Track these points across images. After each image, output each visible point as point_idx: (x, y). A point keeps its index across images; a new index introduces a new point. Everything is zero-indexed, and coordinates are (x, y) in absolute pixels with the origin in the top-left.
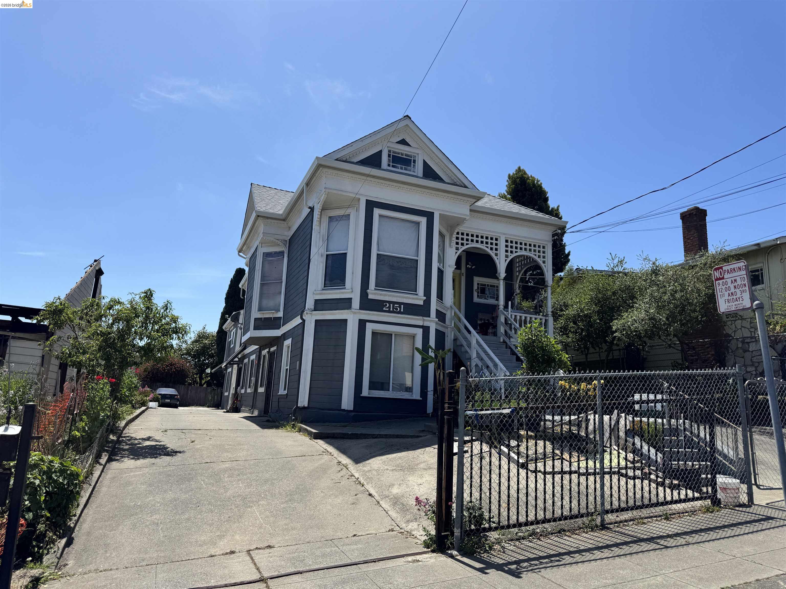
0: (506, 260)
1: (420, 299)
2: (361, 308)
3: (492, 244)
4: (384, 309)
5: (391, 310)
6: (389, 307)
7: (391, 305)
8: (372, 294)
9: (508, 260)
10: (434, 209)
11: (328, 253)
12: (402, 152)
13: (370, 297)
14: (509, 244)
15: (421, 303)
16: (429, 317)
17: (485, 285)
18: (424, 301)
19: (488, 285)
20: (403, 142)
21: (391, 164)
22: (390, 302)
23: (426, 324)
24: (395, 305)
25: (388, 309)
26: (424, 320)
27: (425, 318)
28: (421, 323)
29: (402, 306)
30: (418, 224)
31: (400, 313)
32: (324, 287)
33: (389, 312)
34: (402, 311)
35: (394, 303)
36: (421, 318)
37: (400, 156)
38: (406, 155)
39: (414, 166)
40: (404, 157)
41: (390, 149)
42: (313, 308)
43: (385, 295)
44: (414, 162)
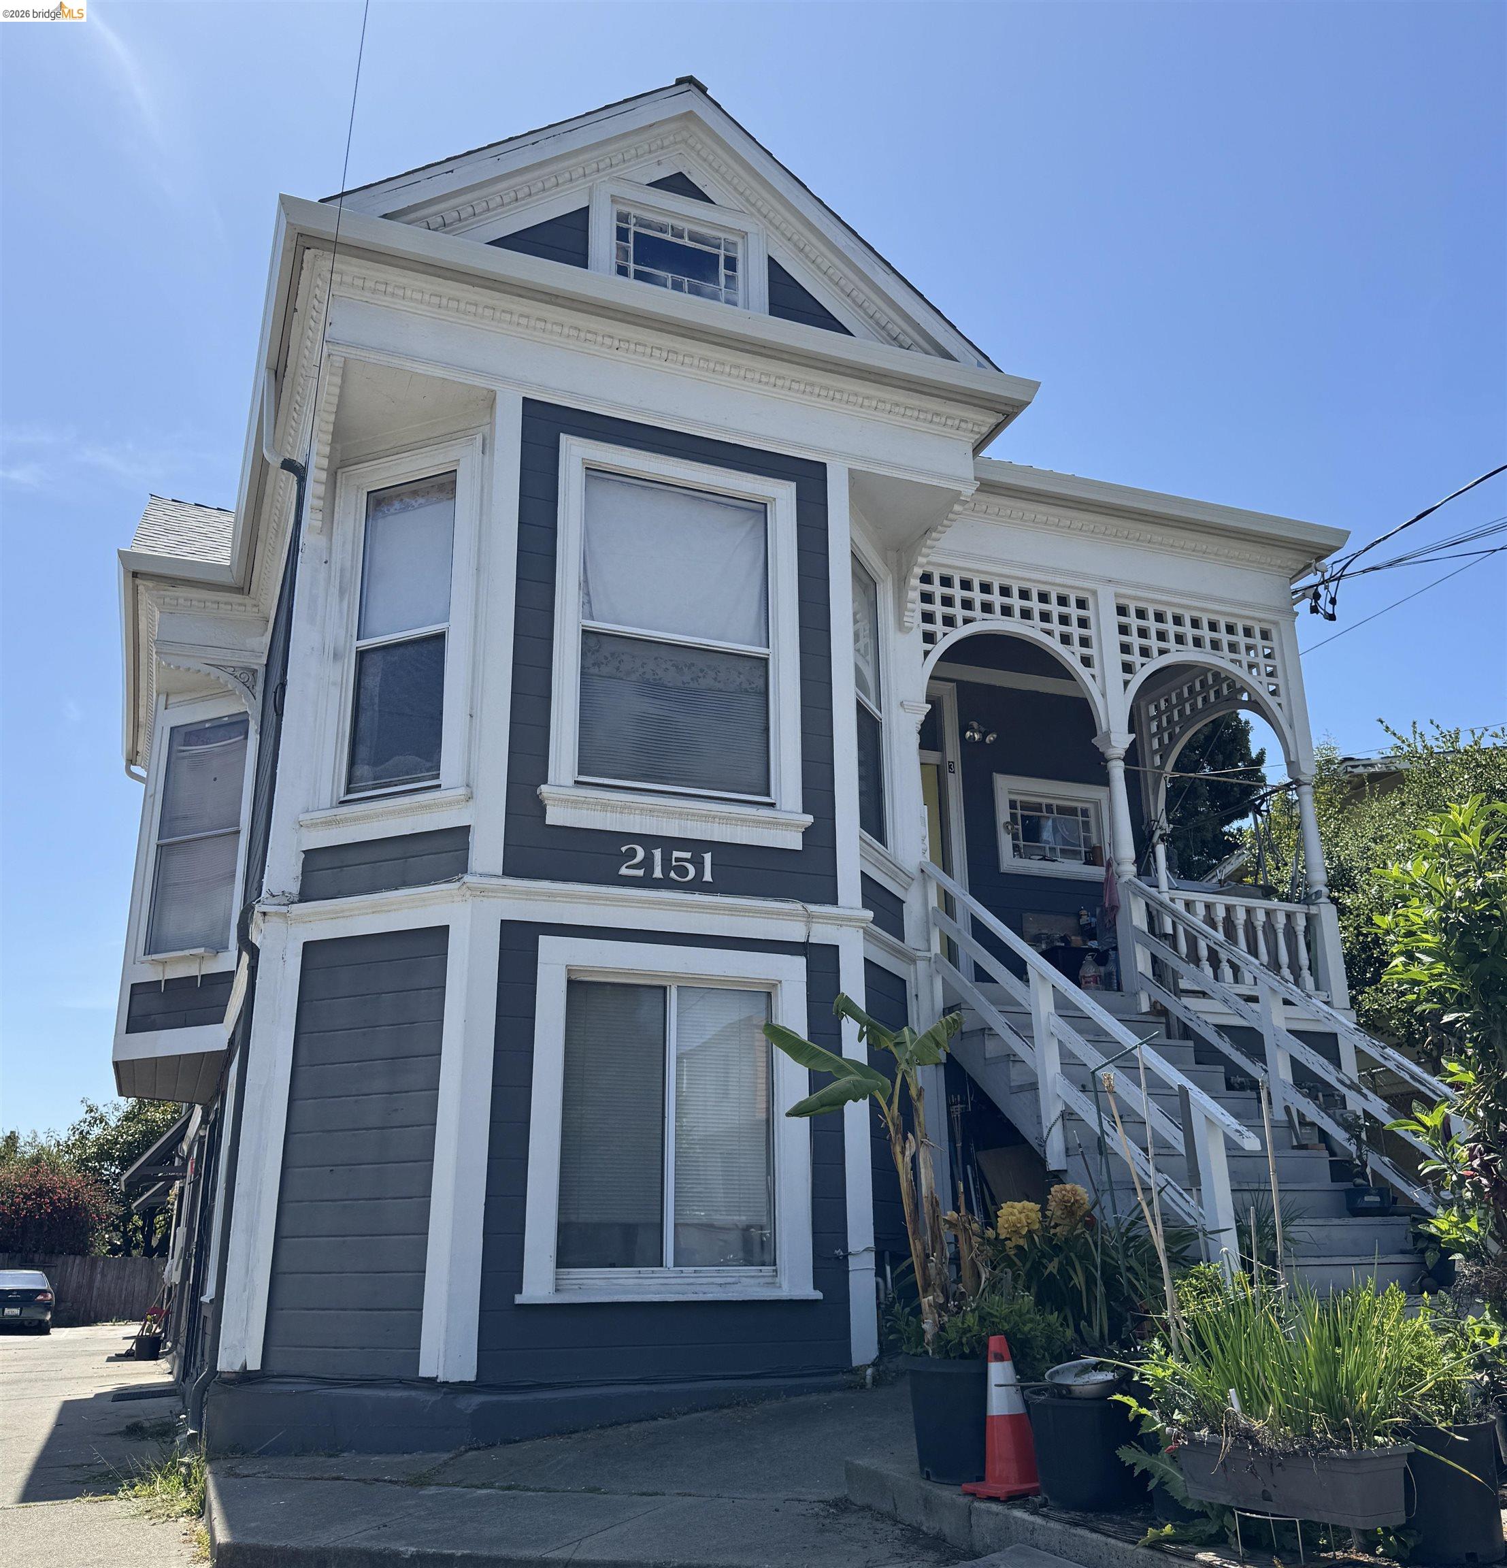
0: (1126, 683)
1: (787, 825)
2: (510, 870)
3: (1064, 620)
4: (624, 871)
5: (658, 873)
6: (647, 863)
7: (657, 853)
8: (565, 802)
9: (1137, 681)
10: (827, 452)
11: (365, 643)
12: (680, 224)
13: (554, 816)
14: (1134, 622)
15: (794, 841)
16: (834, 901)
17: (1038, 807)
18: (807, 833)
19: (1049, 808)
20: (679, 184)
21: (632, 266)
22: (649, 841)
23: (822, 934)
24: (676, 854)
25: (640, 873)
26: (810, 917)
27: (812, 908)
28: (794, 932)
29: (708, 857)
30: (760, 510)
31: (697, 886)
32: (348, 791)
33: (647, 882)
34: (708, 877)
35: (669, 843)
36: (798, 906)
37: (668, 237)
38: (693, 237)
39: (731, 279)
40: (686, 242)
41: (625, 209)
42: (294, 888)
43: (624, 808)
44: (731, 264)
